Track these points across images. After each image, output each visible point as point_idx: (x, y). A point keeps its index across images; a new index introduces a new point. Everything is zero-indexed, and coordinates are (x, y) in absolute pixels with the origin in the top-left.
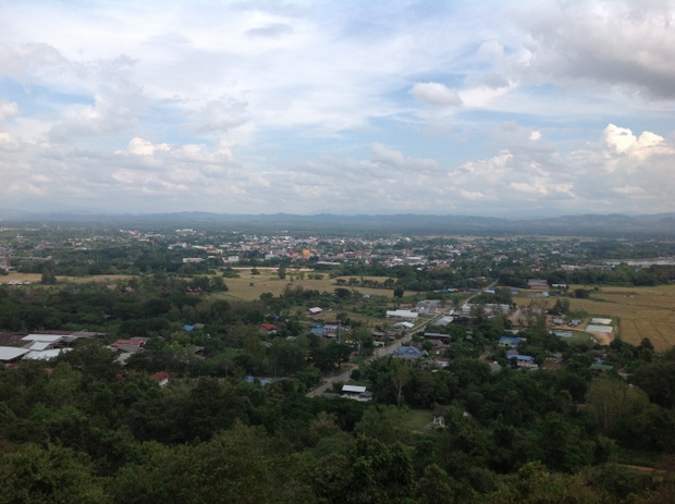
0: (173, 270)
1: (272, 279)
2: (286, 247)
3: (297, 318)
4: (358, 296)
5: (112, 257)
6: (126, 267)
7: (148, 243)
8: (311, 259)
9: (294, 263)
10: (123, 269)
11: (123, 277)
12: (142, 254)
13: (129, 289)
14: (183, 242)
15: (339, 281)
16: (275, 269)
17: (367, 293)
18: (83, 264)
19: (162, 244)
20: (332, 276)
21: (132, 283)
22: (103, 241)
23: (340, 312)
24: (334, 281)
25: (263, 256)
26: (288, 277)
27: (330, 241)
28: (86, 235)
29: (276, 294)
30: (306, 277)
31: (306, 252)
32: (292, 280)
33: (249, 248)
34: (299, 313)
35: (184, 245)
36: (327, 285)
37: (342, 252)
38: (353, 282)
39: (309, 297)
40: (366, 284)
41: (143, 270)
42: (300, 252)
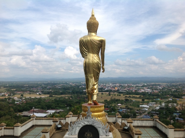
0: (81, 93)
1: (107, 96)
2: (110, 87)
3: (114, 107)
4: (131, 101)
5: (66, 90)
6: (69, 92)
7: (75, 86)
8: (118, 90)
9: (113, 91)
10: (69, 93)
11: (69, 95)
12: (73, 89)
13: (71, 98)
14: (83, 86)
15: (126, 96)
16: (108, 93)
17: (134, 100)
18: (59, 92)
19: (78, 86)
20: (124, 95)
21: (71, 97)
22: (63, 86)
23: (126, 105)
24: (124, 96)
25: (104, 89)
26: (111, 95)
27: (122, 85)
28: (59, 84)
29: (108, 100)
30: (116, 95)
31: (116, 88)
32: (112, 96)
33: (100, 87)
34: (115, 105)
36: (122, 97)
37: (126, 88)
38: (130, 97)
39: (117, 101)
40: (133, 97)
41: (74, 93)
42: (114, 88)
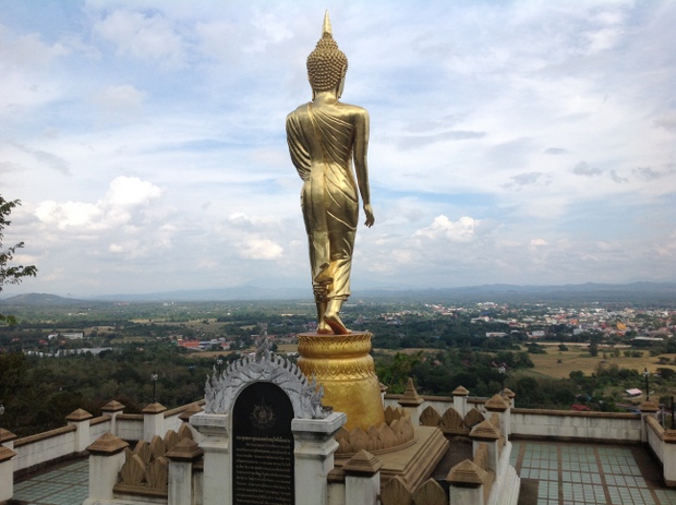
0: (477, 345)
1: (582, 356)
2: (597, 321)
3: (612, 400)
5: (420, 330)
6: (433, 340)
7: (453, 317)
8: (628, 334)
9: (607, 338)
10: (431, 343)
11: (430, 351)
12: (446, 328)
13: (437, 362)
14: (485, 315)
15: (662, 359)
16: (585, 345)
18: (395, 338)
19: (464, 317)
20: (653, 354)
21: (439, 357)
22: (411, 315)
23: (663, 395)
24: (656, 359)
25: (571, 330)
26: (600, 354)
27: (649, 313)
28: (395, 310)
29: (588, 373)
30: (622, 354)
31: (620, 326)
32: (605, 357)
33: (554, 322)
34: (615, 394)
35: (487, 319)
36: (648, 366)
37: (664, 325)
39: (628, 377)
41: (449, 344)
42: (614, 326)
